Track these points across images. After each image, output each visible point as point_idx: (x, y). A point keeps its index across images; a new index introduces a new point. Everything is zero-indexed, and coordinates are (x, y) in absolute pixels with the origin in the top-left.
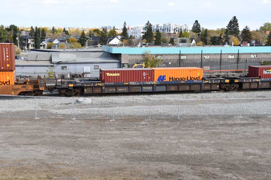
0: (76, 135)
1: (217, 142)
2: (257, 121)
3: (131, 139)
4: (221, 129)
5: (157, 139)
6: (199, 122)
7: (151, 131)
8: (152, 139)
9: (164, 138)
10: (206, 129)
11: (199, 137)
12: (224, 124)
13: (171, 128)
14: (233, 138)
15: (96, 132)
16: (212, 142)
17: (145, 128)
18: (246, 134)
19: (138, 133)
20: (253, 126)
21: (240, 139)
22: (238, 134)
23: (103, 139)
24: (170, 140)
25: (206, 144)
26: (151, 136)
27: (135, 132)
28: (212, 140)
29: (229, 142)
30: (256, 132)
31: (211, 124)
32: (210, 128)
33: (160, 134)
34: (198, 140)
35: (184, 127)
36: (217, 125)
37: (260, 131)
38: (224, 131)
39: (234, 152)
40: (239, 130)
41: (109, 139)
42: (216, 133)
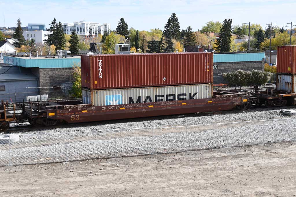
0: (27, 188)
1: (216, 181)
2: (249, 152)
3: (106, 186)
4: (213, 164)
5: (141, 184)
6: (181, 157)
7: (127, 174)
8: (133, 184)
9: (149, 181)
10: (194, 166)
11: (191, 176)
12: (212, 158)
13: (150, 168)
14: (233, 175)
15: (53, 180)
16: (211, 181)
17: (116, 169)
18: (245, 169)
19: (111, 177)
20: (248, 158)
21: (242, 175)
22: (235, 169)
23: (68, 189)
24: (157, 183)
25: (205, 185)
26: (131, 179)
27: (106, 176)
28: (209, 180)
29: (231, 181)
30: (255, 165)
31: (197, 159)
32: (198, 163)
33: (141, 176)
34: (192, 180)
35: (164, 164)
36: (204, 159)
37: (259, 164)
38: (217, 166)
39: (245, 193)
40: (235, 164)
41: (75, 189)
42: (209, 170)
